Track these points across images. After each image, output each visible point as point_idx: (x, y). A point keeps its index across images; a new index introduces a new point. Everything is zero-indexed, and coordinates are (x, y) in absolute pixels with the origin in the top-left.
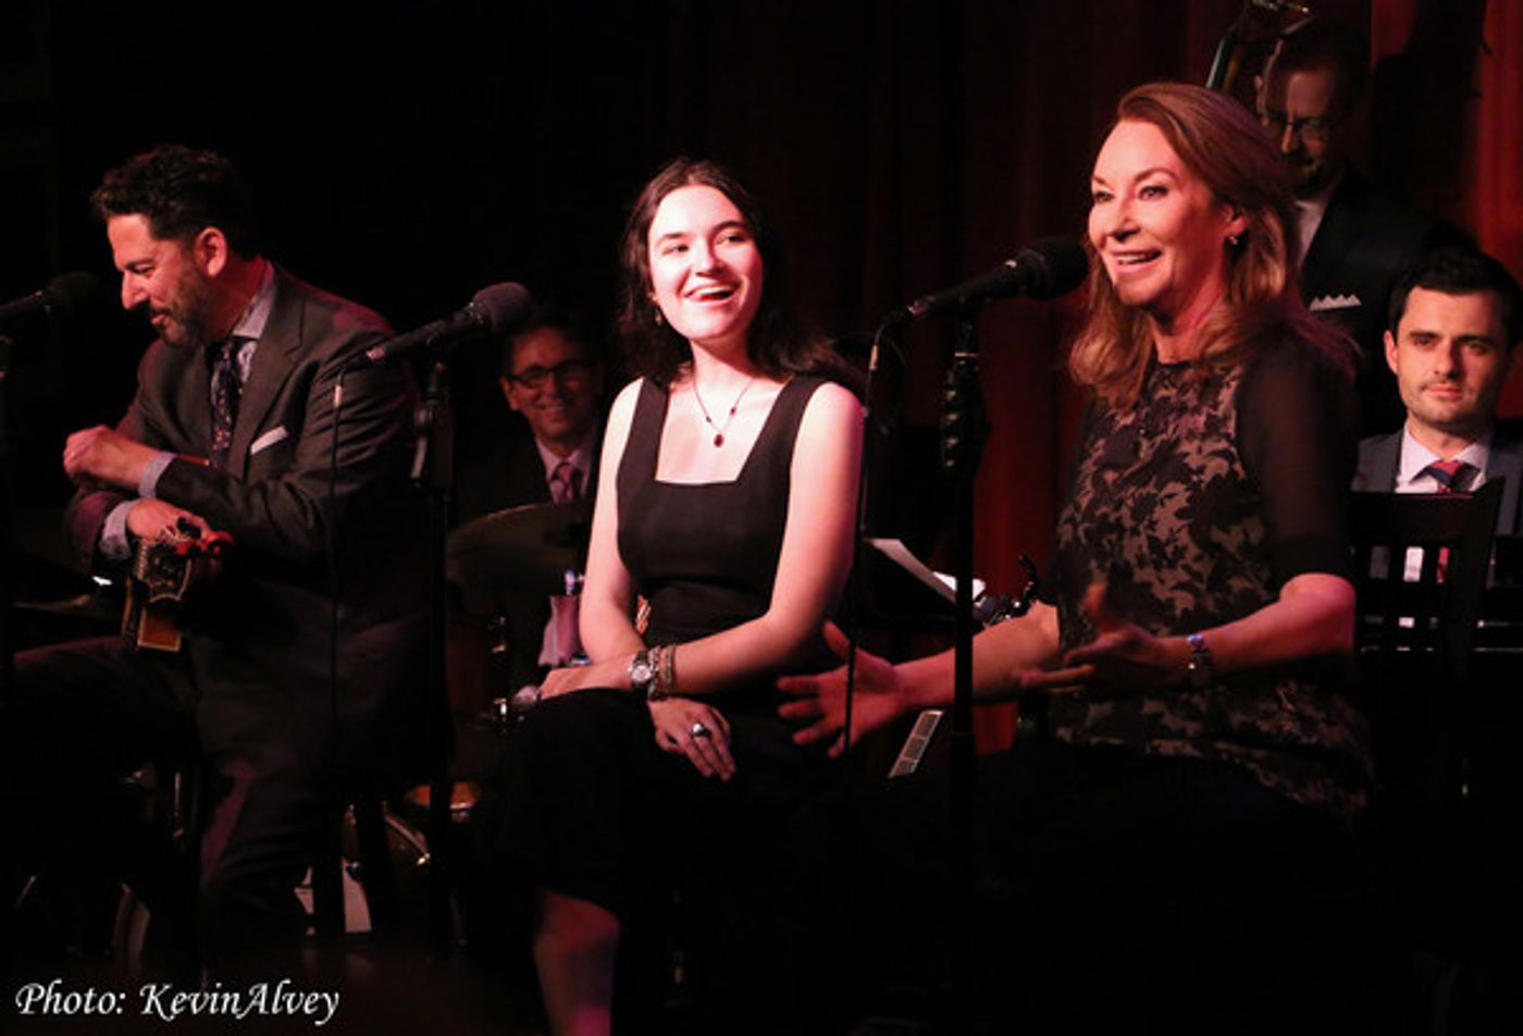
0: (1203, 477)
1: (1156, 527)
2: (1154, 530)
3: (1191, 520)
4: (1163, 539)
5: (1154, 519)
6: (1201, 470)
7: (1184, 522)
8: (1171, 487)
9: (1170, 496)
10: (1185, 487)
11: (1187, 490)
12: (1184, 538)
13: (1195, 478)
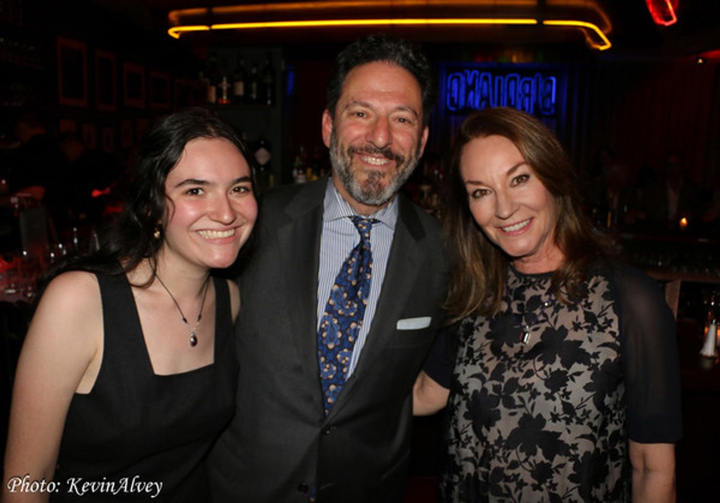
0: (598, 361)
1: (570, 396)
2: (568, 398)
3: (594, 392)
4: (575, 405)
5: (568, 390)
6: (596, 355)
7: (590, 394)
8: (576, 367)
9: (578, 374)
10: (587, 367)
11: (589, 369)
12: (590, 405)
13: (593, 361)
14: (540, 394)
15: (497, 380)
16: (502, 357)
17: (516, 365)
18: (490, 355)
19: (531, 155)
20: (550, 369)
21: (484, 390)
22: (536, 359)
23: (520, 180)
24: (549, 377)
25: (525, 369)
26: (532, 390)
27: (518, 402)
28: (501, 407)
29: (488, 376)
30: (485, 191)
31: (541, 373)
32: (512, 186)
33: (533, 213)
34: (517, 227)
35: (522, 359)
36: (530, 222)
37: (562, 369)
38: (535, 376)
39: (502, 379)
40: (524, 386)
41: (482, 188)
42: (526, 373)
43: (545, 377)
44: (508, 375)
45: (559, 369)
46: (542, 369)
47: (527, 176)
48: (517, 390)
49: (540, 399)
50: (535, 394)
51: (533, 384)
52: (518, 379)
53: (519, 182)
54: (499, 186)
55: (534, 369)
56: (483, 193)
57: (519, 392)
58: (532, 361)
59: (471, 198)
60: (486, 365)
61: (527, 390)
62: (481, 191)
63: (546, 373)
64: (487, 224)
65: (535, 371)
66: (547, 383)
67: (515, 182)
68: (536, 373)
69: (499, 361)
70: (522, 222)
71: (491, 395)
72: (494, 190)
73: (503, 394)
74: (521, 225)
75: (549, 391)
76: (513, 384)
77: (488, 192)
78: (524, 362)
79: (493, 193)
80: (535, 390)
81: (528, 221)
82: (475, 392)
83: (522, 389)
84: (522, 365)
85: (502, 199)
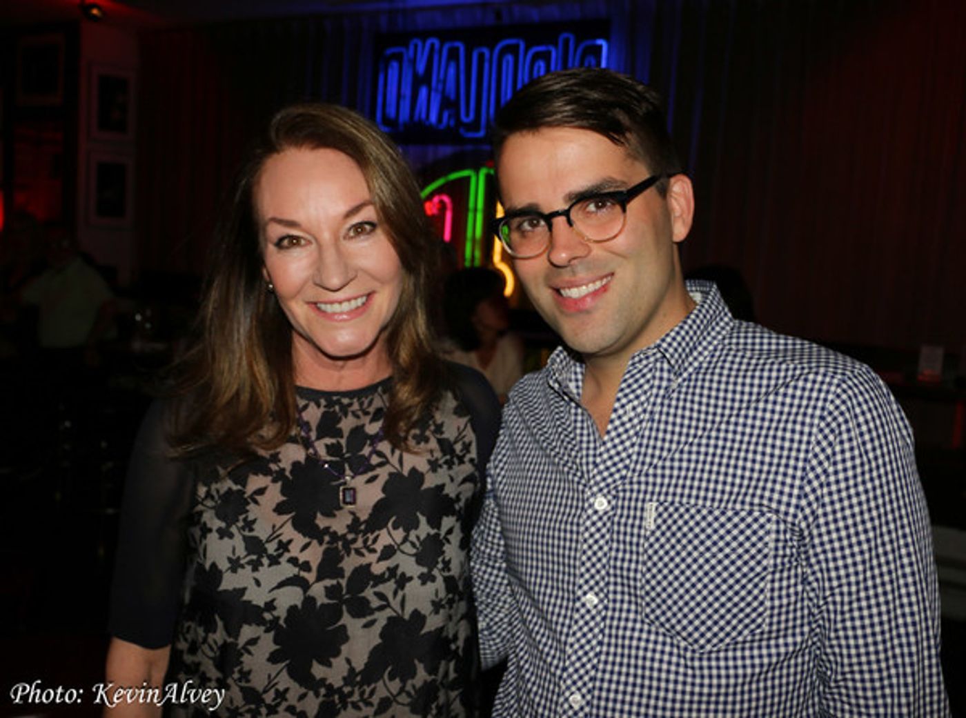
14: (411, 579)
15: (332, 578)
16: (327, 538)
17: (359, 544)
18: (299, 540)
19: (382, 191)
20: (418, 538)
21: (309, 601)
22: (390, 525)
23: (359, 230)
24: (420, 549)
25: (379, 547)
26: (398, 577)
27: (375, 603)
28: (346, 619)
29: (311, 577)
30: (298, 238)
31: (407, 548)
32: (346, 237)
33: (374, 285)
34: (346, 307)
35: (365, 532)
36: (367, 300)
37: (433, 532)
38: (398, 553)
39: (340, 573)
40: (384, 573)
41: (295, 232)
42: (382, 551)
43: (414, 551)
44: (350, 564)
45: (428, 534)
46: (405, 540)
47: (373, 225)
48: (371, 583)
49: (413, 587)
50: (403, 581)
51: (397, 567)
52: (369, 565)
53: (358, 234)
54: (326, 236)
55: (393, 543)
56: (294, 241)
57: (374, 586)
58: (385, 530)
59: (271, 248)
60: (302, 558)
61: (389, 580)
62: (291, 238)
63: (413, 545)
64: (294, 297)
65: (396, 547)
66: (420, 559)
67: (352, 234)
68: (399, 549)
69: (325, 546)
70: (356, 298)
71: (323, 605)
72: (316, 240)
73: (347, 596)
74: (354, 304)
75: (425, 570)
76: (363, 575)
77: (303, 242)
78: (371, 537)
79: (314, 246)
80: (403, 574)
81: (364, 299)
82: (292, 609)
83: (380, 579)
84: (370, 542)
85: (330, 256)
